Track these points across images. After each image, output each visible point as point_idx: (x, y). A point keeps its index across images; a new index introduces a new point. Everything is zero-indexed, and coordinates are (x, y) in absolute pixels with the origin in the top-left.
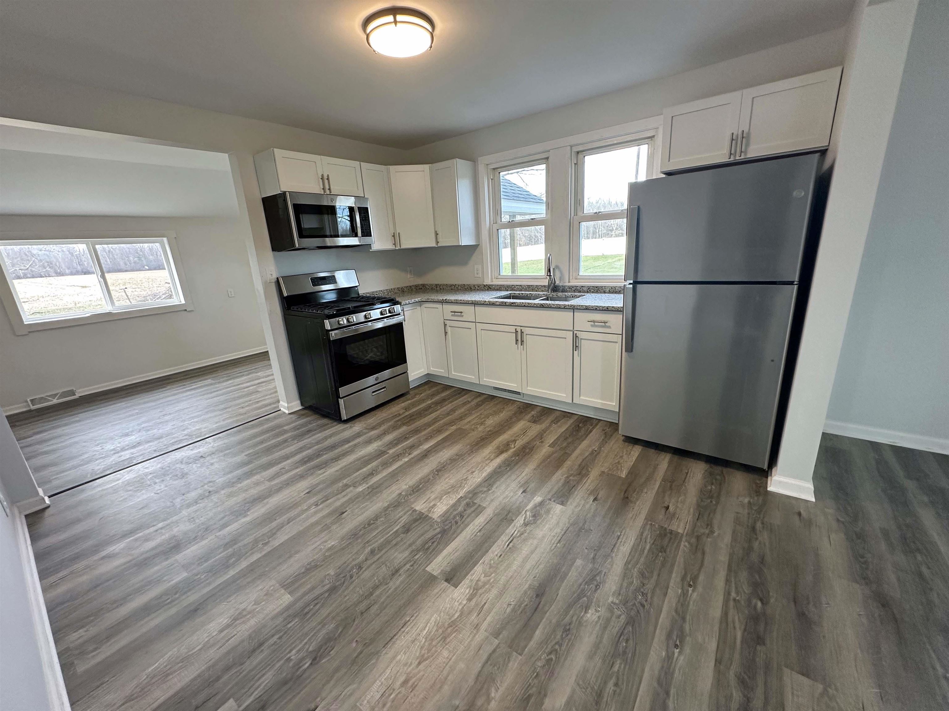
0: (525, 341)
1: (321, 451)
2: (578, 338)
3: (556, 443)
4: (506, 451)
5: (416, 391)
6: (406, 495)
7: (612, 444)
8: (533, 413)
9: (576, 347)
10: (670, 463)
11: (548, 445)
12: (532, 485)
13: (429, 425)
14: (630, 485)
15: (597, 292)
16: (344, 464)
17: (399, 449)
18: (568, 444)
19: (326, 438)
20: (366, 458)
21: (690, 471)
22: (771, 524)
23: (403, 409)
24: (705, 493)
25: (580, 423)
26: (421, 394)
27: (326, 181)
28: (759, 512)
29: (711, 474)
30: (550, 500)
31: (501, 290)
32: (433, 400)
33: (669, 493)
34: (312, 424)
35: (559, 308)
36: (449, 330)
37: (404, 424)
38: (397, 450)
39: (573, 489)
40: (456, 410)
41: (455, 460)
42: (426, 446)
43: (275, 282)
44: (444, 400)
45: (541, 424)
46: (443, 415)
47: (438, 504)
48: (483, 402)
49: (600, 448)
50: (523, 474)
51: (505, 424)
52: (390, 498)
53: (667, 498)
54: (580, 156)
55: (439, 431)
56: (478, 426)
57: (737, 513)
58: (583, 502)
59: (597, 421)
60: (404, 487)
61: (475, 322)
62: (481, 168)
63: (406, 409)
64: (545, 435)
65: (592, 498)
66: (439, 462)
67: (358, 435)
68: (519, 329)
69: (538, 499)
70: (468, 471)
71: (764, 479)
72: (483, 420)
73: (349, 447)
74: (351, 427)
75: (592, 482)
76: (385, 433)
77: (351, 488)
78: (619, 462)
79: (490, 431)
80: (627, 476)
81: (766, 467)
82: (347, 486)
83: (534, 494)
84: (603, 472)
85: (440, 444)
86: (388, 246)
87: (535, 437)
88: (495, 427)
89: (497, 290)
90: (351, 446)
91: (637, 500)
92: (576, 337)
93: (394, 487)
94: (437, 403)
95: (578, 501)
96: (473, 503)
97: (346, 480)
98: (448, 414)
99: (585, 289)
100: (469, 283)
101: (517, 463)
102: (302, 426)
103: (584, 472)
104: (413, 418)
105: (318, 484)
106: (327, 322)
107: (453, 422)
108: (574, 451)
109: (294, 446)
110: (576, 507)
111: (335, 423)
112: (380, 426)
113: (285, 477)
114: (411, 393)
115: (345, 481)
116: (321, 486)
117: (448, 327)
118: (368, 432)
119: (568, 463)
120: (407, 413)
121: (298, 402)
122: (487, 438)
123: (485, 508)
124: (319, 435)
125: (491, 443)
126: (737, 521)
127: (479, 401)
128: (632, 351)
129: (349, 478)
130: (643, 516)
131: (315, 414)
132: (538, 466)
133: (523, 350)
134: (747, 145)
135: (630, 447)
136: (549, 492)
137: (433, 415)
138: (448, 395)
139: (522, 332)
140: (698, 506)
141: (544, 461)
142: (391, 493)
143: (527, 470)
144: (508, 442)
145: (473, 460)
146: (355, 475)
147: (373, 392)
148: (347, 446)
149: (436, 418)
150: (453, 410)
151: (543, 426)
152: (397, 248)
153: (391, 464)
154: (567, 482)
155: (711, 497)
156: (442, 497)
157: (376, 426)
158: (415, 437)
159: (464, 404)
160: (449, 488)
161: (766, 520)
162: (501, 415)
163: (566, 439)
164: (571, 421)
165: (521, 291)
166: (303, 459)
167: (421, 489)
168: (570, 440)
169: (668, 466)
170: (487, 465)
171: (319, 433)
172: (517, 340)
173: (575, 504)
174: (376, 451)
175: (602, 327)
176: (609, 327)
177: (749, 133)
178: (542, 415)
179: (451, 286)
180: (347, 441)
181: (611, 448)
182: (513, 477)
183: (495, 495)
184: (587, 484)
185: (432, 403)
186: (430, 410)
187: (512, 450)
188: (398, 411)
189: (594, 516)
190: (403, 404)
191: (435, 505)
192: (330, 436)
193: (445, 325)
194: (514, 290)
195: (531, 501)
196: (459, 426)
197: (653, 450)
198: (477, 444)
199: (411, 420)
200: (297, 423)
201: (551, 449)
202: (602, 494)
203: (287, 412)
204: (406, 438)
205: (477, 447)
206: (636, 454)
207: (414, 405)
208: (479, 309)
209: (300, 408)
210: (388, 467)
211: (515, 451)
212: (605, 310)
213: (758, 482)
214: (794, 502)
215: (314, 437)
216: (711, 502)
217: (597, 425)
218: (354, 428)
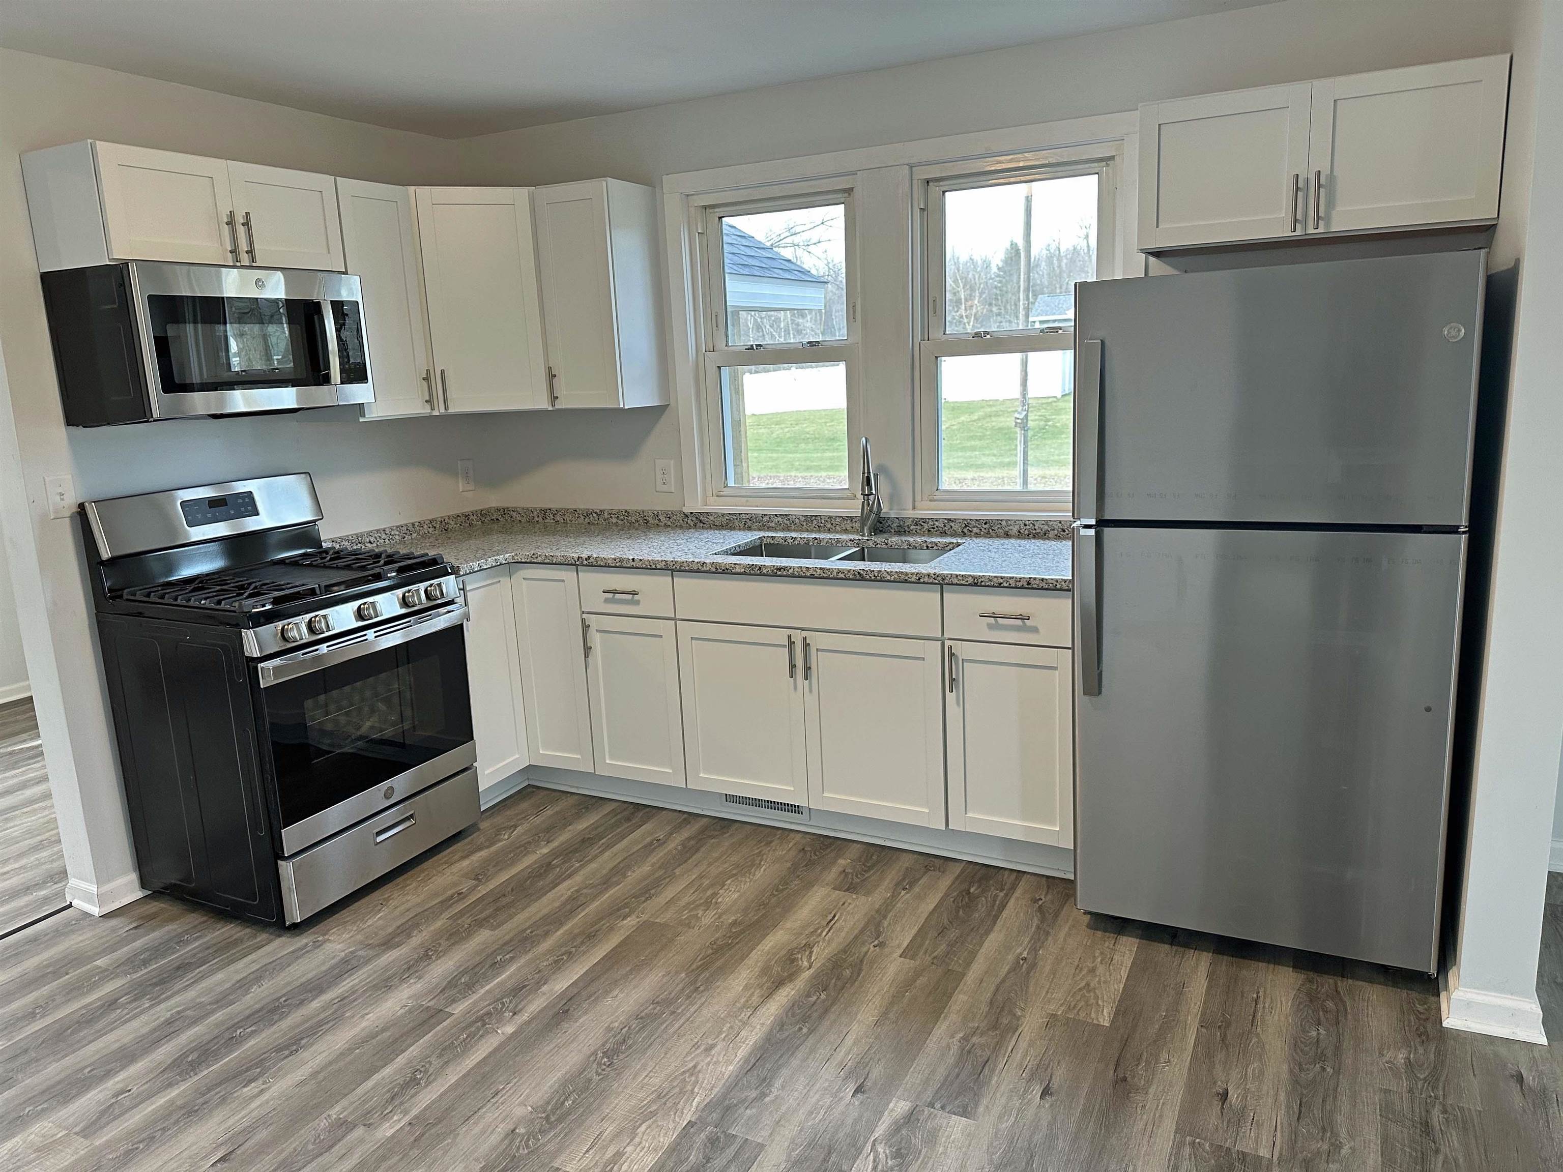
0: (814, 667)
1: (236, 1026)
2: (957, 657)
3: (921, 946)
4: (791, 977)
5: (499, 820)
6: (530, 1134)
7: (1062, 935)
8: (842, 862)
9: (950, 682)
10: (1211, 976)
11: (900, 952)
12: (877, 1072)
13: (554, 920)
14: (1125, 1043)
15: (988, 535)
16: (320, 1060)
17: (481, 999)
18: (951, 945)
19: (243, 985)
20: (386, 1035)
21: (1261, 994)
22: (1462, 1109)
23: (466, 876)
24: (1307, 1049)
25: (971, 884)
26: (516, 827)
27: (241, 231)
28: (1433, 1080)
29: (1312, 998)
30: (931, 1105)
31: (732, 528)
32: (555, 844)
33: (1220, 1056)
34: (188, 943)
35: (903, 581)
36: (596, 640)
37: (480, 924)
38: (475, 1003)
39: (986, 1070)
40: (629, 867)
41: (653, 1017)
42: (561, 984)
43: (71, 517)
44: (586, 842)
45: (868, 894)
46: (592, 886)
47: (629, 1149)
48: (700, 839)
49: (1034, 950)
50: (849, 1041)
51: (774, 900)
52: (484, 1148)
53: (1218, 1070)
54: (934, 189)
55: (590, 936)
56: (700, 913)
57: (1387, 1091)
58: (1016, 1103)
59: (1014, 875)
60: (520, 1112)
61: (674, 619)
62: (672, 206)
63: (479, 876)
64: (886, 923)
65: (1037, 1090)
66: (609, 1029)
67: (346, 967)
68: (797, 637)
69: (899, 1107)
70: (696, 1046)
71: (1432, 999)
72: (709, 893)
73: (324, 1009)
74: (317, 945)
75: (1031, 1044)
76: (427, 955)
77: (359, 1132)
78: (1088, 985)
79: (734, 923)
80: (1113, 1022)
81: (1433, 971)
82: (344, 1126)
83: (887, 1090)
84: (1053, 1016)
85: (598, 978)
86: (413, 406)
87: (862, 932)
88: (745, 911)
89: (721, 527)
90: (331, 1003)
91: (1149, 1083)
92: (952, 655)
93: (489, 1116)
94: (569, 852)
95: (1003, 1101)
96: (727, 1136)
97: (337, 1108)
98: (607, 883)
99: (957, 527)
100: (639, 508)
101: (826, 1011)
102: (156, 952)
103: (1006, 1022)
104: (504, 901)
105: (249, 1131)
106: (249, 636)
107: (626, 905)
108: (968, 964)
109: (144, 1018)
110: (1000, 1118)
111: (263, 936)
112: (409, 936)
113: (136, 1118)
114: (484, 825)
115: (334, 1112)
116: (262, 1135)
117: (592, 631)
118: (378, 956)
119: (960, 999)
120: (483, 890)
121: (132, 877)
122: (729, 946)
123: (762, 1146)
124: (220, 976)
125: (743, 958)
126: (1388, 1112)
127: (689, 839)
128: (1100, 693)
129: (344, 1102)
130: (1169, 1125)
131: (194, 911)
132: (884, 1014)
133: (811, 691)
134: (1331, 204)
135: (1109, 943)
136: (926, 1082)
137: (565, 889)
138: (595, 827)
139: (806, 645)
140: (1295, 1082)
141: (896, 998)
142: (483, 1132)
143: (855, 1027)
144: (791, 952)
145: (705, 1012)
146: (360, 1091)
147: (379, 833)
148: (315, 1004)
149: (572, 899)
150: (618, 872)
151: (878, 897)
152: (436, 413)
153: (467, 1046)
154: (966, 1052)
155: (1321, 1057)
156: (635, 1128)
157: (394, 935)
158: (523, 961)
159: (649, 849)
160: (653, 1101)
161: (1450, 1101)
162: (758, 874)
163: (942, 932)
164: (945, 882)
165: (788, 529)
166: (185, 1055)
167: (569, 1113)
168: (953, 934)
169: (1209, 988)
170: (745, 1024)
171: (219, 969)
172: (793, 666)
173: (996, 1110)
174: (410, 1012)
175: (1017, 629)
176: (1035, 630)
177: (1331, 177)
178: (870, 868)
179: (588, 514)
180: (316, 987)
181: (1062, 948)
182: (823, 1051)
183: (784, 1109)
184: (1018, 1056)
185: (555, 854)
186: (551, 877)
187: (806, 975)
188: (455, 884)
189: (1051, 1138)
190: (465, 863)
191: (619, 1154)
192: (257, 977)
193: (586, 627)
194: (769, 529)
195: (882, 1113)
196: (644, 917)
197: (1167, 947)
198: (704, 967)
199: (497, 910)
200: (138, 944)
201: (909, 964)
202: (1060, 1076)
203: (96, 911)
204: (496, 967)
205: (706, 974)
206: (1128, 961)
207: (499, 862)
208: (682, 582)
209: (139, 894)
210: (457, 1056)
211: (815, 976)
212: (1022, 587)
213: (1420, 1008)
214: (1503, 1051)
215: (204, 984)
216: (1324, 1069)
217: (1013, 888)
218: (328, 946)
